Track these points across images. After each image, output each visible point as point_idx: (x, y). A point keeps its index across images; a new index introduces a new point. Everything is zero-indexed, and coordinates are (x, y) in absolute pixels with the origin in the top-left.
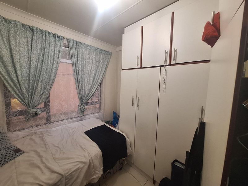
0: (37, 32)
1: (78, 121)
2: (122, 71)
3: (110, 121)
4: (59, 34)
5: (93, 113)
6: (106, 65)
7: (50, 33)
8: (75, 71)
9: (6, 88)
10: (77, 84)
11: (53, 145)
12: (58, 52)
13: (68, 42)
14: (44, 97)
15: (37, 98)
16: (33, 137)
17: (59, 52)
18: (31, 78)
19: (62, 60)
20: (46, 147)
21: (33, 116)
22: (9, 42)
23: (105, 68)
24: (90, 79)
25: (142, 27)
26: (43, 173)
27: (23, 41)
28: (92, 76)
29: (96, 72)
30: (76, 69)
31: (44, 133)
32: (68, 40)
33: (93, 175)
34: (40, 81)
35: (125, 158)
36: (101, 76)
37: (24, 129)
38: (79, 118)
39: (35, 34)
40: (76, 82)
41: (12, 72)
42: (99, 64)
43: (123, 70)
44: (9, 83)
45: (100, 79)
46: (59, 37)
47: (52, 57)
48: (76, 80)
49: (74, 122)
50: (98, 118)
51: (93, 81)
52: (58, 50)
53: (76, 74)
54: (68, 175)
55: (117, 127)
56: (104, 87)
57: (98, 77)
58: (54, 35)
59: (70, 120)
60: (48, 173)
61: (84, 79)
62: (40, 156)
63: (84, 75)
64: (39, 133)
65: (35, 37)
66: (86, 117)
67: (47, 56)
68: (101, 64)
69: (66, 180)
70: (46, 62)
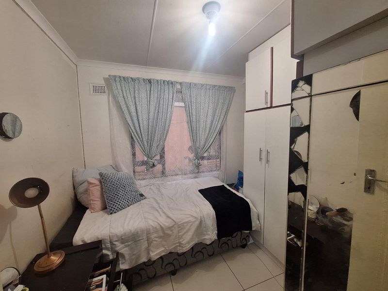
0: (154, 83)
1: (192, 178)
2: (246, 114)
3: (234, 184)
4: (173, 80)
5: (211, 171)
6: (227, 107)
7: (164, 81)
8: (189, 119)
9: (133, 139)
10: (191, 134)
11: (168, 197)
12: (171, 100)
13: (181, 86)
14: (160, 148)
15: (154, 149)
16: (152, 187)
17: (173, 100)
18: (150, 130)
19: (176, 104)
20: (162, 197)
21: (152, 167)
22: (135, 98)
23: (226, 110)
24: (206, 127)
25: (272, 48)
26: (160, 215)
27: (143, 95)
28: (209, 122)
29: (214, 116)
30: (189, 115)
31: (160, 185)
32: (181, 83)
33: (205, 235)
34: (157, 132)
35: (249, 231)
36: (220, 122)
37: (144, 179)
38: (194, 175)
39: (152, 86)
40: (189, 131)
41: (137, 125)
42: (217, 106)
43: (247, 112)
44: (135, 135)
45: (219, 125)
46: (172, 83)
47: (167, 106)
48: (190, 128)
49: (188, 178)
50: (218, 178)
51: (210, 129)
52: (171, 98)
53: (190, 122)
54: (180, 223)
55: (240, 191)
56: (225, 136)
57: (216, 123)
58: (168, 82)
59: (184, 176)
60: (164, 217)
61: (199, 127)
62: (158, 203)
63: (199, 122)
64: (157, 185)
65: (152, 88)
66: (202, 174)
67: (162, 105)
68: (220, 106)
69: (178, 228)
70: (161, 112)
